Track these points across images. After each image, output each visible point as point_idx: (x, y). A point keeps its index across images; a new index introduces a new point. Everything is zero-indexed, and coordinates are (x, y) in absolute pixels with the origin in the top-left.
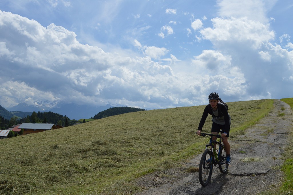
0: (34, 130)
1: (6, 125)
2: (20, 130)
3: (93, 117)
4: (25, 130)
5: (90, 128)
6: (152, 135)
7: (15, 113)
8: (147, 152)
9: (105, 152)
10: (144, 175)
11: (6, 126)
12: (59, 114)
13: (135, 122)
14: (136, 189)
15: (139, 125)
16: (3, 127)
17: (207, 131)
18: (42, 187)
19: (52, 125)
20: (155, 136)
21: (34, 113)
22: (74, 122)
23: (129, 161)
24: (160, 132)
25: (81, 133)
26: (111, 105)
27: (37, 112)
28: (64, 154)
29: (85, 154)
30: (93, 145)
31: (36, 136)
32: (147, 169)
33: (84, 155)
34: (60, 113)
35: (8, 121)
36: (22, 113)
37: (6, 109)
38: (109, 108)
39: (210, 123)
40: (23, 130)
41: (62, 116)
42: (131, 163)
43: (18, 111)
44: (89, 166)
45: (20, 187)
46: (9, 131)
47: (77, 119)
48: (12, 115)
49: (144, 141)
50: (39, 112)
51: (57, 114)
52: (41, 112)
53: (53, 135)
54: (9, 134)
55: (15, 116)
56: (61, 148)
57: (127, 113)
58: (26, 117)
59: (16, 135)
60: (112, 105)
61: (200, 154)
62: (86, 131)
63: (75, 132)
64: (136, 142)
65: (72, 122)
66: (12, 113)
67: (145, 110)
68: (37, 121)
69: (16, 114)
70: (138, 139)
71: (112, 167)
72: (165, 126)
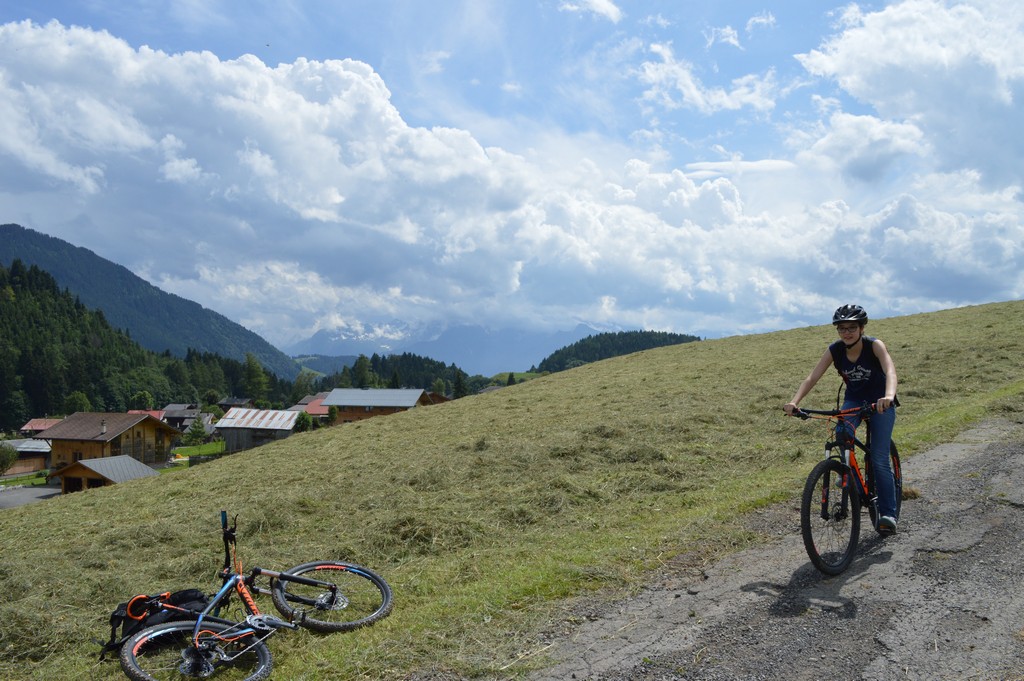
0: (367, 409)
1: (283, 395)
2: (325, 411)
3: (537, 367)
4: (342, 408)
5: (549, 396)
6: (748, 410)
7: (306, 359)
8: (751, 453)
9: (631, 454)
10: (763, 507)
11: (283, 400)
12: (435, 359)
13: (682, 374)
14: (749, 539)
15: (698, 382)
16: (276, 404)
17: (924, 395)
18: (499, 535)
19: (418, 393)
20: (759, 412)
21: (362, 358)
22: (480, 385)
23: (703, 476)
24: (773, 400)
25: (528, 410)
26: (592, 327)
27: (370, 356)
28: (515, 462)
29: (576, 459)
30: (585, 438)
31: (394, 421)
32: (765, 493)
33: (571, 462)
34: (437, 358)
35: (289, 384)
36: (325, 359)
37: (280, 350)
38: (585, 336)
39: (929, 372)
40: (337, 409)
41: (442, 365)
42: (712, 482)
43: (315, 356)
44: (600, 487)
45: (447, 533)
46: (297, 413)
47: (488, 374)
48: (299, 367)
49: (731, 427)
50: (375, 357)
51: (427, 359)
52: (381, 356)
53: (447, 419)
54: (298, 422)
55: (306, 370)
56: (496, 449)
57: (651, 350)
58: (340, 371)
59: (315, 426)
60: (595, 329)
61: (911, 455)
62: (540, 404)
63: (507, 408)
64: (706, 428)
65: (474, 383)
66: (298, 361)
67: (702, 339)
68: (373, 382)
69: (310, 364)
70: (712, 421)
71: (663, 490)
72: (783, 383)
